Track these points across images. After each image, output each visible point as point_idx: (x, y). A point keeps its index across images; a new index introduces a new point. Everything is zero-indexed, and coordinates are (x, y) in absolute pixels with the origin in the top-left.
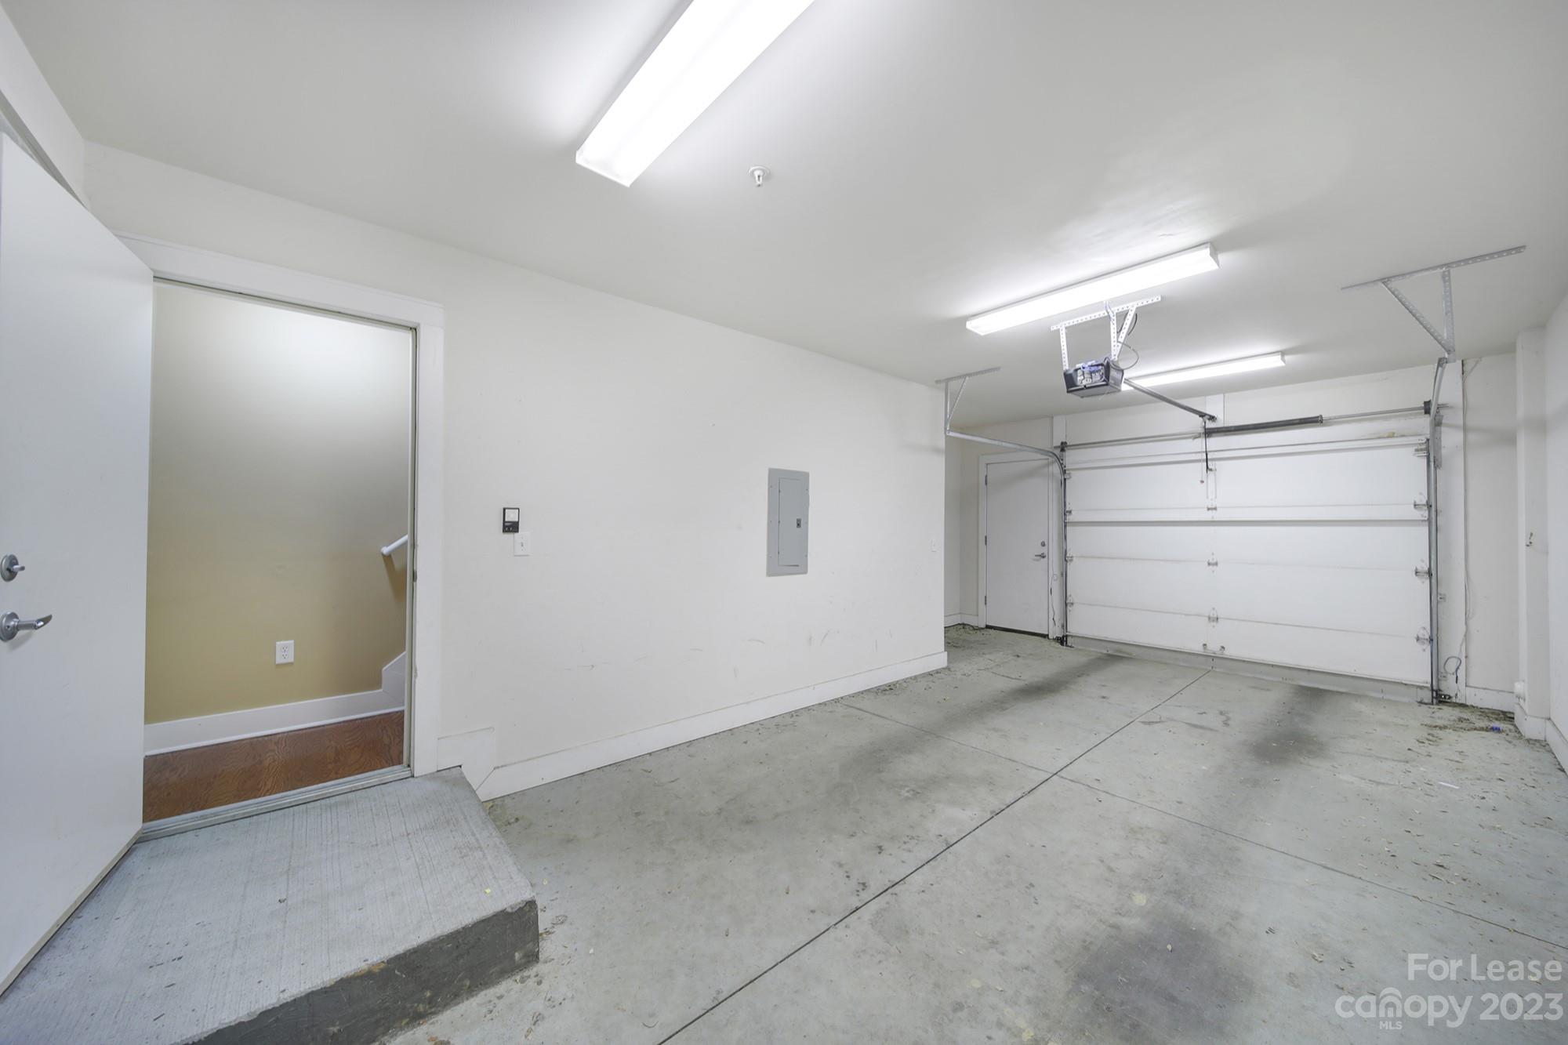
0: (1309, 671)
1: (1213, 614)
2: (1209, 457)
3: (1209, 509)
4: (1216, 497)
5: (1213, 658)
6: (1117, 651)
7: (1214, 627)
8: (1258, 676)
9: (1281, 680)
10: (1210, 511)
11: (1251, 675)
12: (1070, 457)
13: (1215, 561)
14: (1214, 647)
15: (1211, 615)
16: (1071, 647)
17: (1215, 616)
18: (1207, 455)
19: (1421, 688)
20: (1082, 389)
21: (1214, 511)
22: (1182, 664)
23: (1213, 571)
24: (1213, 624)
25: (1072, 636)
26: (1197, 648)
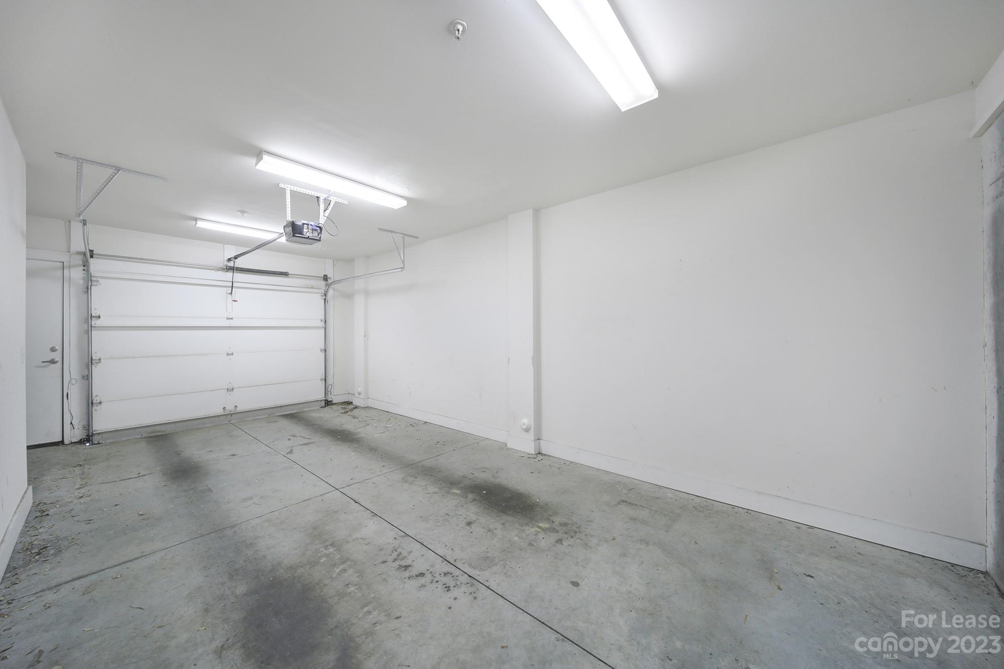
0: (281, 406)
1: (230, 387)
2: (234, 285)
3: (228, 319)
4: (232, 311)
5: (231, 415)
6: (152, 432)
7: (230, 395)
8: (256, 418)
9: (267, 416)
10: (228, 320)
11: (252, 418)
12: (95, 265)
13: (231, 352)
14: (230, 408)
15: (229, 388)
16: (99, 443)
17: (231, 387)
18: (233, 283)
19: (321, 401)
20: (306, 238)
21: (231, 320)
22: (208, 425)
23: (230, 359)
24: (230, 393)
25: (99, 434)
26: (220, 411)
